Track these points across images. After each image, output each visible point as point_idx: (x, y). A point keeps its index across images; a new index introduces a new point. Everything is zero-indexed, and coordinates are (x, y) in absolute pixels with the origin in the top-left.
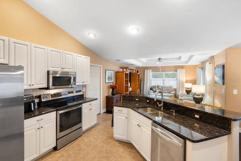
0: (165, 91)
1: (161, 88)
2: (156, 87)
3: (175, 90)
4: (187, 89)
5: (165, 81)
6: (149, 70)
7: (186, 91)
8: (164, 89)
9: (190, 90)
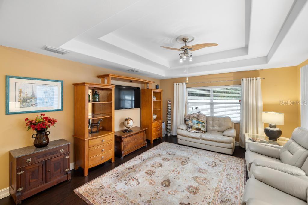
0: (213, 126)
1: (205, 121)
2: (194, 117)
3: (237, 126)
4: (269, 128)
5: (215, 106)
6: (181, 84)
7: (267, 132)
8: (211, 122)
9: (277, 129)
